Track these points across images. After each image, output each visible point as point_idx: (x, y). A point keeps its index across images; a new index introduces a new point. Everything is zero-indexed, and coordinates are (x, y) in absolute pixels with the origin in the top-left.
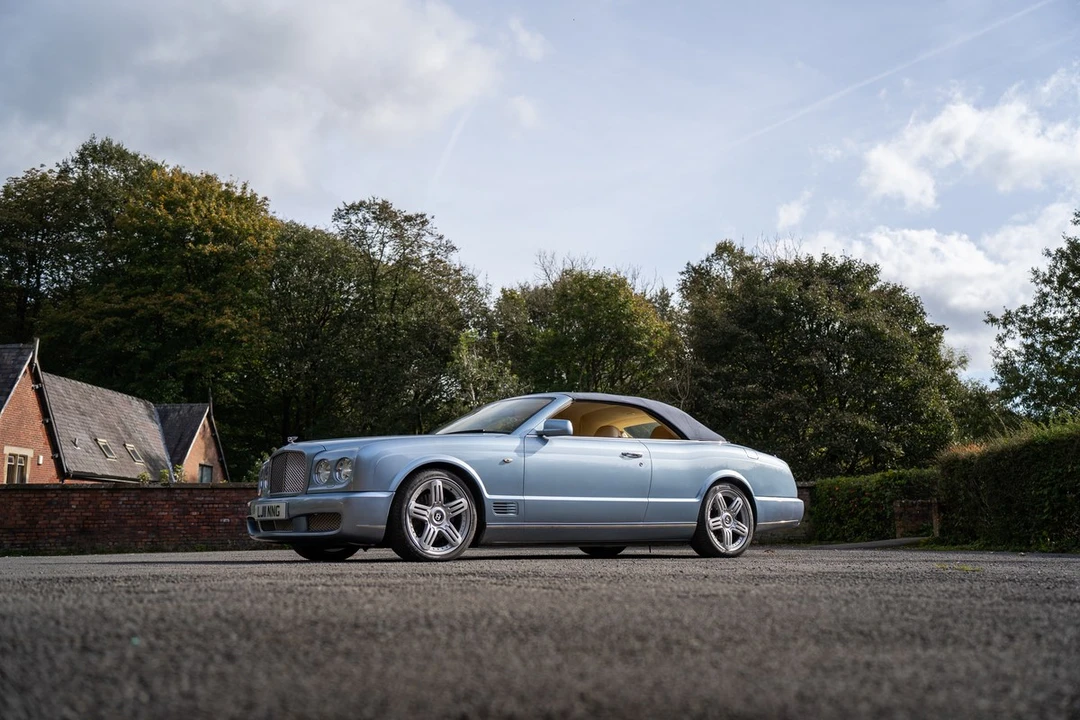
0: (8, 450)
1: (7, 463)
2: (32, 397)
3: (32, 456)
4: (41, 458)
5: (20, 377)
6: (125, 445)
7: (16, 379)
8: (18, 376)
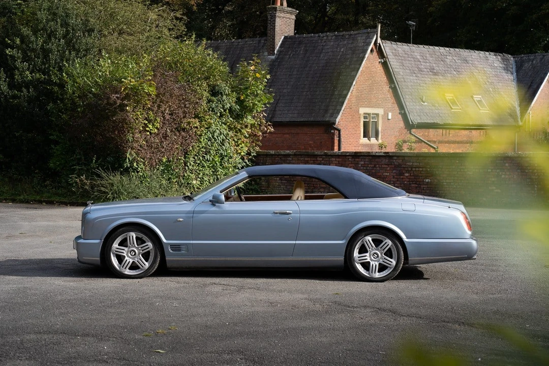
0: (362, 111)
1: (362, 120)
2: (380, 69)
3: (383, 114)
4: (390, 114)
5: (367, 56)
6: (472, 97)
7: (364, 57)
8: (365, 55)
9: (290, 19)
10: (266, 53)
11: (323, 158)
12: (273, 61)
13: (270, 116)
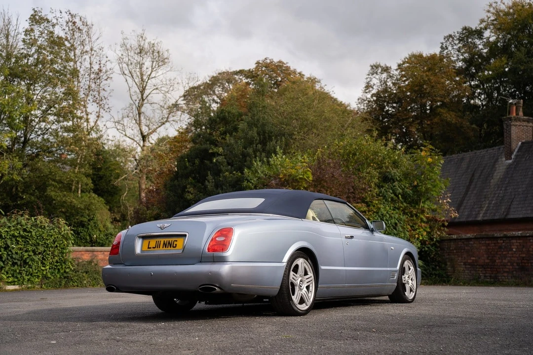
9: (527, 126)
10: (504, 159)
11: (504, 240)
12: (510, 165)
13: (505, 213)
